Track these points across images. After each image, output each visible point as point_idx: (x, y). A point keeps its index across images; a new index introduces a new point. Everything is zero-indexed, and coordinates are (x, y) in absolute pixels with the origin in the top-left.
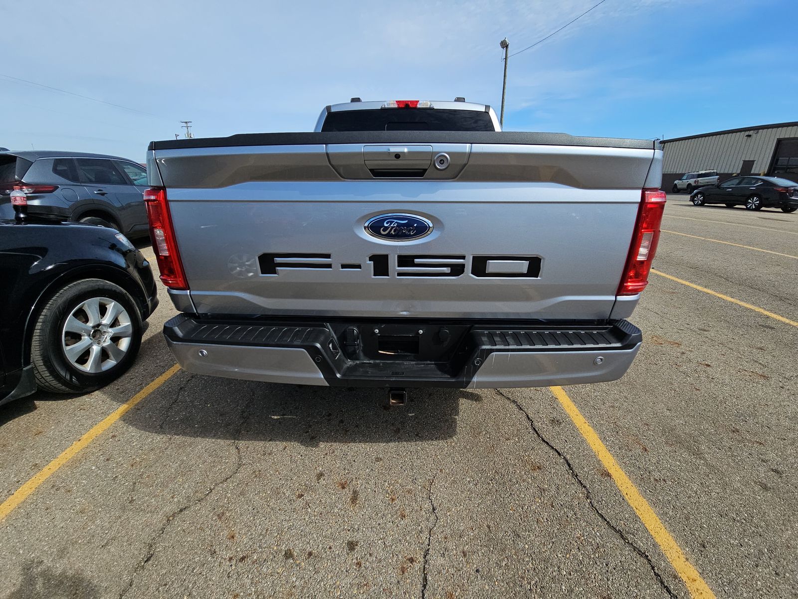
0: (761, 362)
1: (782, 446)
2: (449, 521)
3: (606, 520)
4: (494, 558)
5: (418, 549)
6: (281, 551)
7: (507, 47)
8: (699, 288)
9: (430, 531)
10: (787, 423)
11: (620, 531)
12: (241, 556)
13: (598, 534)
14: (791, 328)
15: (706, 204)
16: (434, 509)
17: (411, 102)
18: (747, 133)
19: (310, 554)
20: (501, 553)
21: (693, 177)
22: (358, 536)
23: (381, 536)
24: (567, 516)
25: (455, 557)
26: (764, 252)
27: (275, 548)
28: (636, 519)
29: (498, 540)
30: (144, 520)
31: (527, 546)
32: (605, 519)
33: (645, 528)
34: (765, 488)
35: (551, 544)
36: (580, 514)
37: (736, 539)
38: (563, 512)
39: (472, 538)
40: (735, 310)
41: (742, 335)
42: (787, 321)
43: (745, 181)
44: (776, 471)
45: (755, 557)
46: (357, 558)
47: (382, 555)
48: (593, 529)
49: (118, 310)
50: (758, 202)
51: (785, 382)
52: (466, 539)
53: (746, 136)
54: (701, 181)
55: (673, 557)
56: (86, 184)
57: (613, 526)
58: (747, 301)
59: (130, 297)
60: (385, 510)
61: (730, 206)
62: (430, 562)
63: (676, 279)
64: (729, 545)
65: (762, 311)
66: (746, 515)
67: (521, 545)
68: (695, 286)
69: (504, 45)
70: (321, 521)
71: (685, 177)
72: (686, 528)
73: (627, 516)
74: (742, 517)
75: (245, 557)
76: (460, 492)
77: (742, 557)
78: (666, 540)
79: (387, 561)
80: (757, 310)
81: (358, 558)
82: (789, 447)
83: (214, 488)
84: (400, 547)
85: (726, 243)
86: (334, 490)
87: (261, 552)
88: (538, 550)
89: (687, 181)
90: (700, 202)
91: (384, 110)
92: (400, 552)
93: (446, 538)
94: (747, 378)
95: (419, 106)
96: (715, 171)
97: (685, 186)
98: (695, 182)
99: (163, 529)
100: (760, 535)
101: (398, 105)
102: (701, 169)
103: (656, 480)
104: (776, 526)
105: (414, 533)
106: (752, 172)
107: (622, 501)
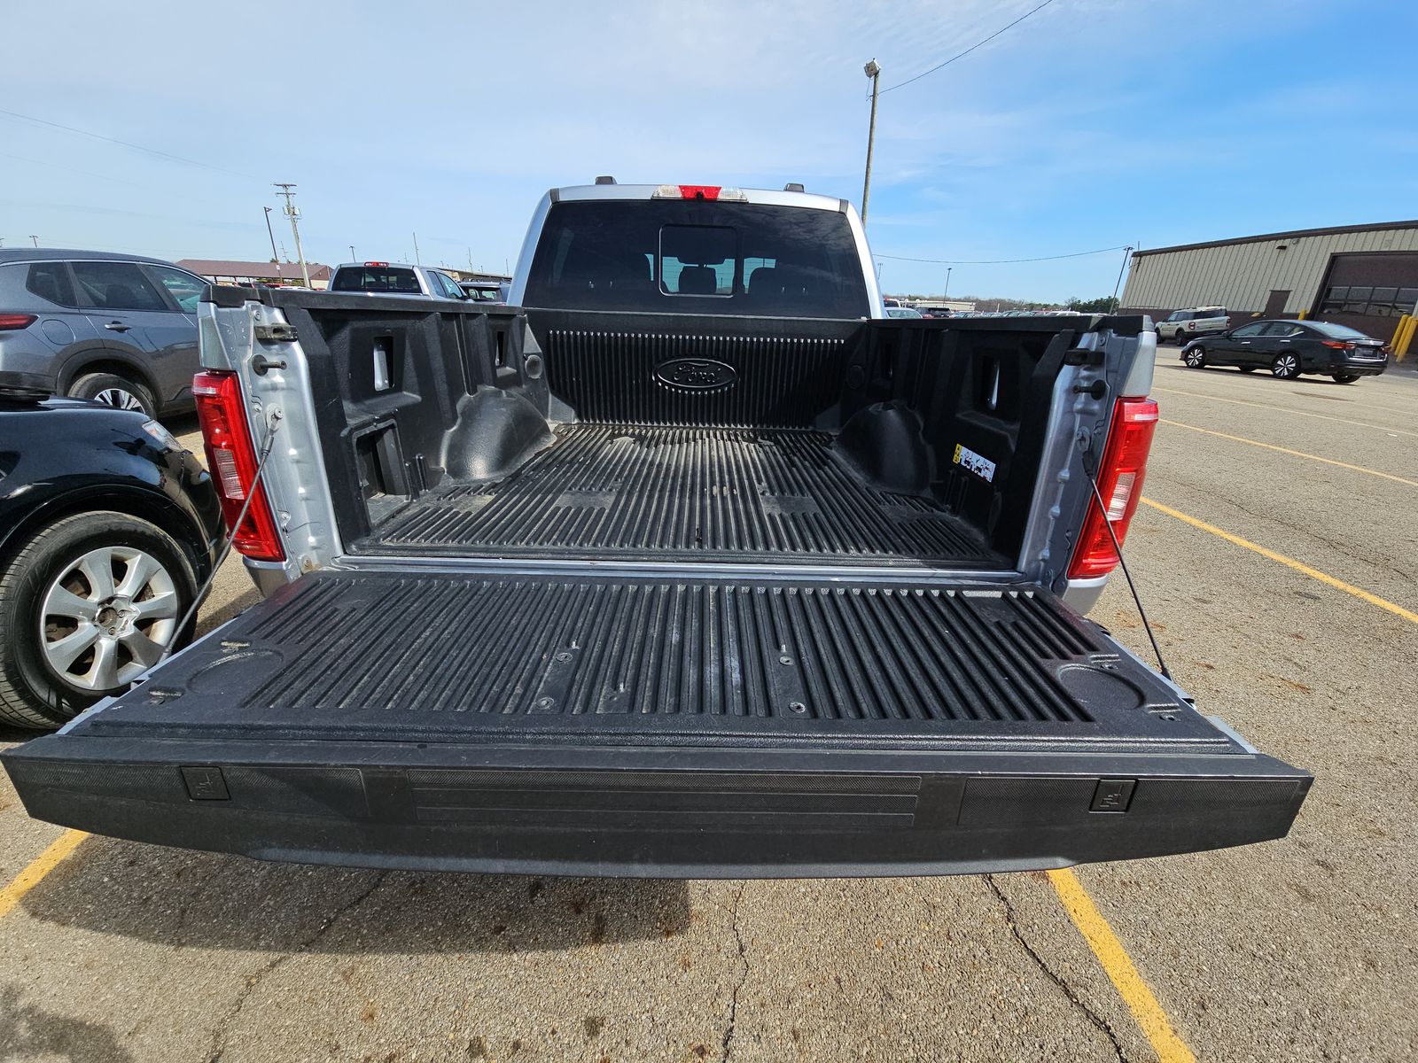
0: (1297, 660)
1: (1335, 817)
2: (768, 972)
3: (1040, 962)
4: (848, 1041)
5: (712, 1028)
6: (461, 1042)
7: (876, 74)
8: (1196, 522)
9: (735, 993)
10: (1342, 774)
11: (1064, 982)
12: (388, 1054)
13: (1027, 988)
14: (1348, 599)
15: (1206, 366)
16: (742, 949)
17: (708, 189)
18: (1280, 243)
19: (516, 1045)
20: (859, 1032)
21: (1186, 316)
22: (606, 1006)
23: (648, 1006)
24: (974, 957)
25: (780, 1041)
26: (1303, 458)
27: (451, 1036)
28: (1090, 958)
29: (854, 1005)
30: (203, 984)
31: (905, 1017)
32: (1038, 960)
33: (1105, 975)
34: (1306, 896)
35: (946, 1011)
36: (996, 951)
37: (1257, 991)
38: (967, 949)
39: (809, 1003)
40: (1254, 563)
41: (1266, 610)
42: (1341, 585)
43: (1273, 328)
44: (1324, 864)
45: (1289, 1025)
46: (603, 1050)
47: (647, 1042)
48: (1018, 979)
49: (148, 569)
50: (1294, 365)
51: (1338, 699)
52: (798, 1005)
53: (1278, 248)
54: (1199, 325)
55: (1152, 1028)
56: (90, 311)
57: (1051, 973)
58: (1273, 548)
59: (173, 542)
60: (655, 953)
61: (1246, 370)
62: (735, 1052)
63: (1158, 506)
64: (1245, 1003)
65: (1298, 566)
66: (1274, 947)
67: (895, 1014)
68: (1187, 518)
69: (872, 71)
70: (536, 979)
71: (1172, 318)
72: (1174, 973)
73: (1075, 952)
74: (1267, 951)
75: (395, 1056)
76: (787, 915)
77: (1267, 1025)
78: (1140, 996)
79: (657, 1054)
80: (1290, 565)
81: (605, 1051)
82: (1346, 820)
83: (335, 919)
84: (681, 1024)
85: (1239, 439)
86: (561, 917)
87: (426, 1045)
88: (924, 1023)
89: (1176, 323)
90: (1197, 363)
91: (656, 203)
92: (680, 1035)
93: (763, 1005)
94: (1275, 690)
95: (721, 197)
96: (1223, 308)
97: (1173, 333)
98: (1190, 325)
99: (239, 1002)
100: (1298, 984)
101: (683, 193)
102: (1200, 301)
103: (1124, 883)
104: (1324, 967)
105: (705, 997)
106: (1285, 311)
107: (1067, 924)
